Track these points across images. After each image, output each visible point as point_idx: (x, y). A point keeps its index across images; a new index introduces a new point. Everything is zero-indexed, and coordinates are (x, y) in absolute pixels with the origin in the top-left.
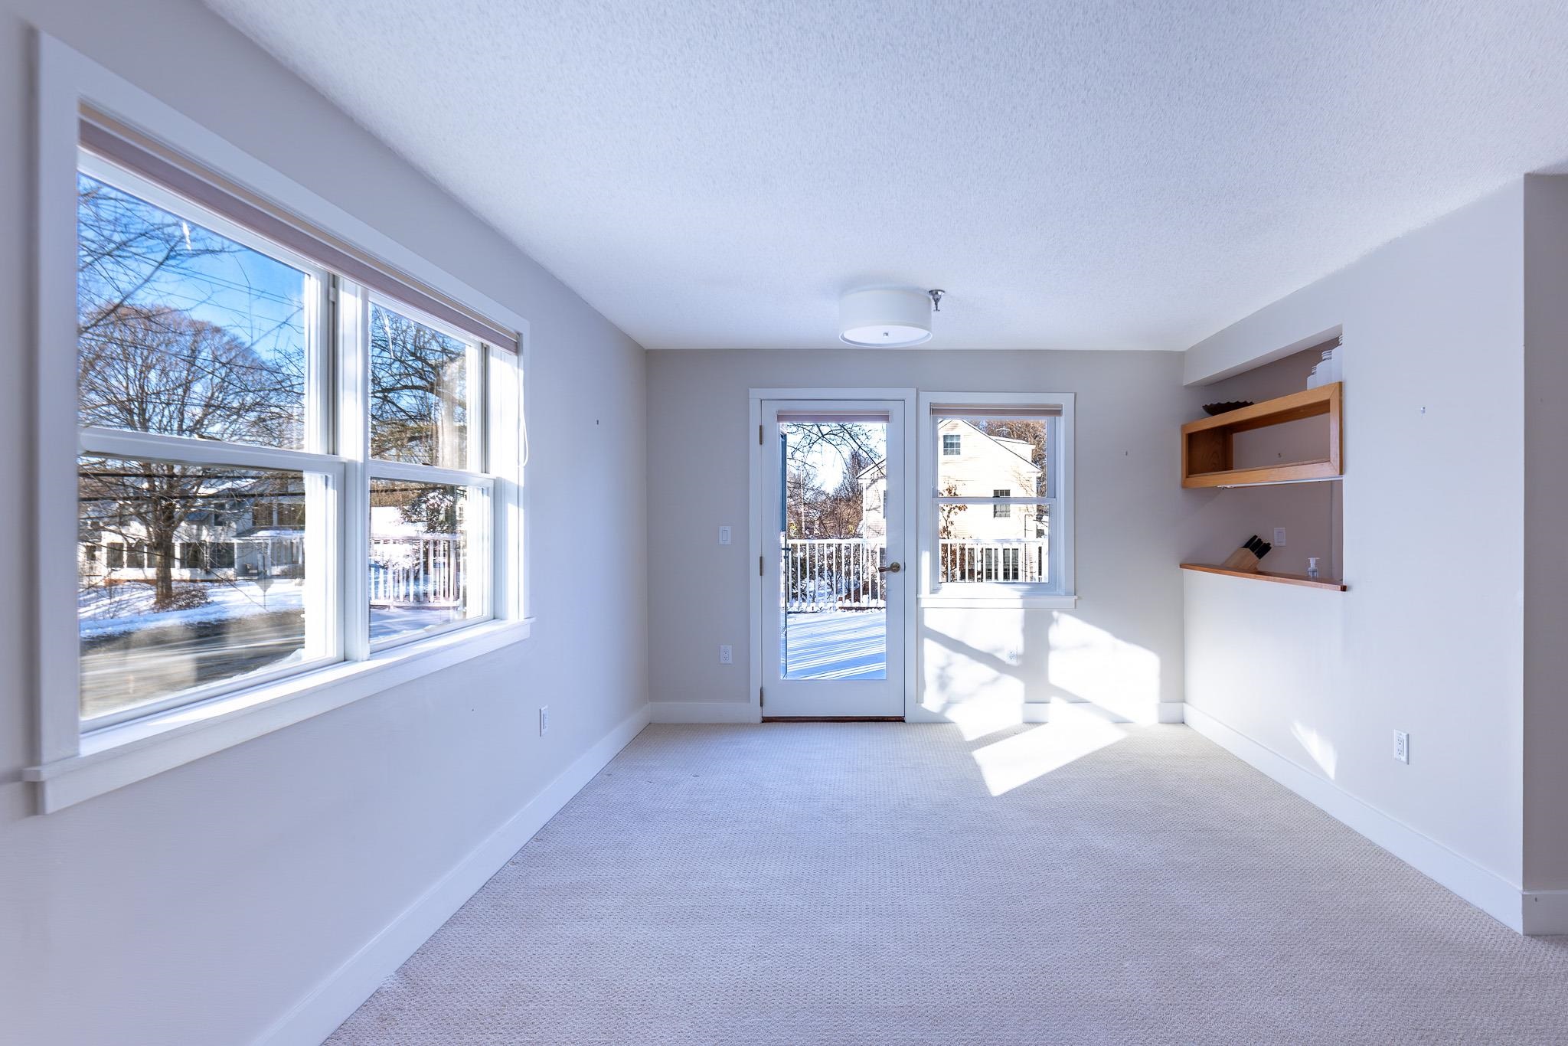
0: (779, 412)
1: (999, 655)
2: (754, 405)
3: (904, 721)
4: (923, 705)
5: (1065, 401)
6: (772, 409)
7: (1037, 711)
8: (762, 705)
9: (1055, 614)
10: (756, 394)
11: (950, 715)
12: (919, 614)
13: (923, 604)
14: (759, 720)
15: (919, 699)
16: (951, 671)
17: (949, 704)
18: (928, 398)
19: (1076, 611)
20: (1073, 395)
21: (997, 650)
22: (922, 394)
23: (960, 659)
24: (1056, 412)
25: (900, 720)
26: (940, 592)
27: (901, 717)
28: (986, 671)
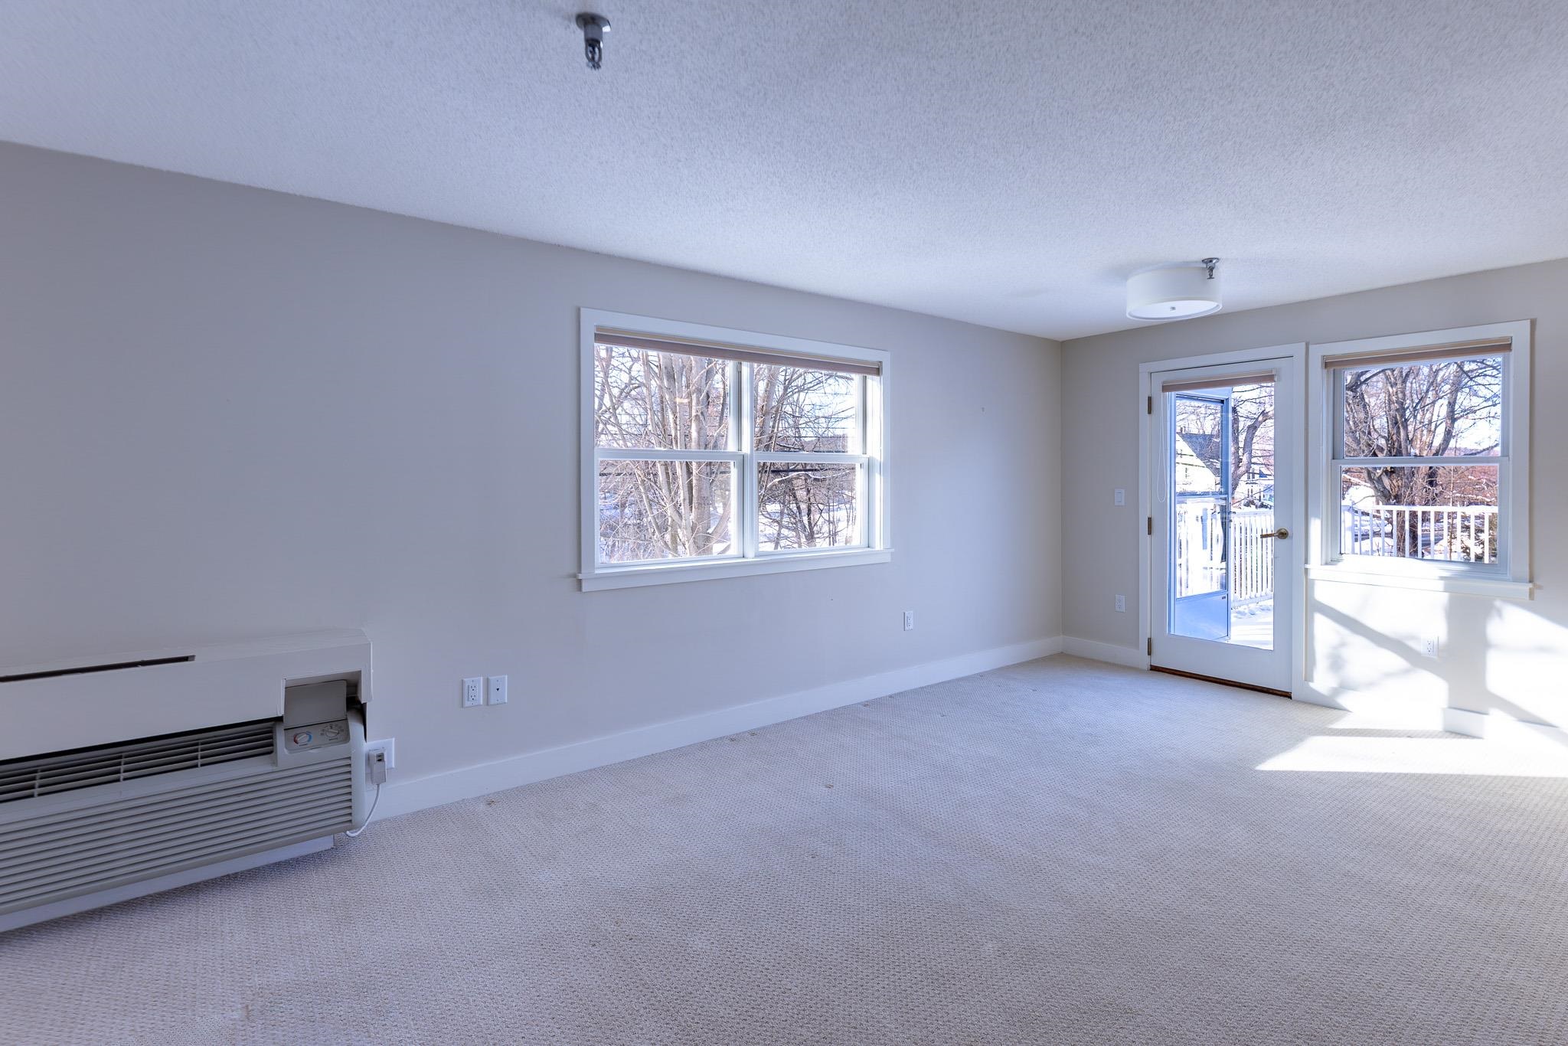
0: (1164, 382)
1: (1412, 644)
2: (1144, 379)
3: (1290, 697)
4: (1311, 685)
5: (1518, 332)
6: (1158, 381)
7: (1466, 721)
8: (1149, 653)
9: (1498, 603)
10: (1144, 368)
11: (1343, 700)
12: (1309, 585)
13: (1312, 575)
14: (1146, 667)
15: (1309, 677)
16: (1346, 653)
17: (1344, 687)
18: (1318, 352)
19: (1531, 602)
20: (1528, 323)
21: (1413, 638)
22: (1311, 347)
23: (1358, 641)
24: (1504, 347)
25: (1287, 695)
26: (1340, 564)
27: (1288, 693)
28: (1392, 660)
